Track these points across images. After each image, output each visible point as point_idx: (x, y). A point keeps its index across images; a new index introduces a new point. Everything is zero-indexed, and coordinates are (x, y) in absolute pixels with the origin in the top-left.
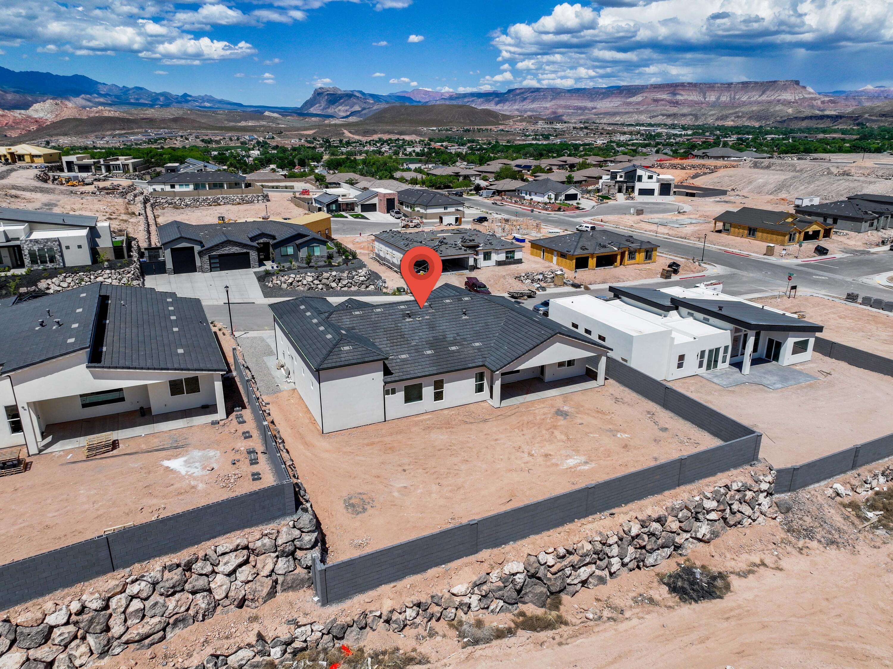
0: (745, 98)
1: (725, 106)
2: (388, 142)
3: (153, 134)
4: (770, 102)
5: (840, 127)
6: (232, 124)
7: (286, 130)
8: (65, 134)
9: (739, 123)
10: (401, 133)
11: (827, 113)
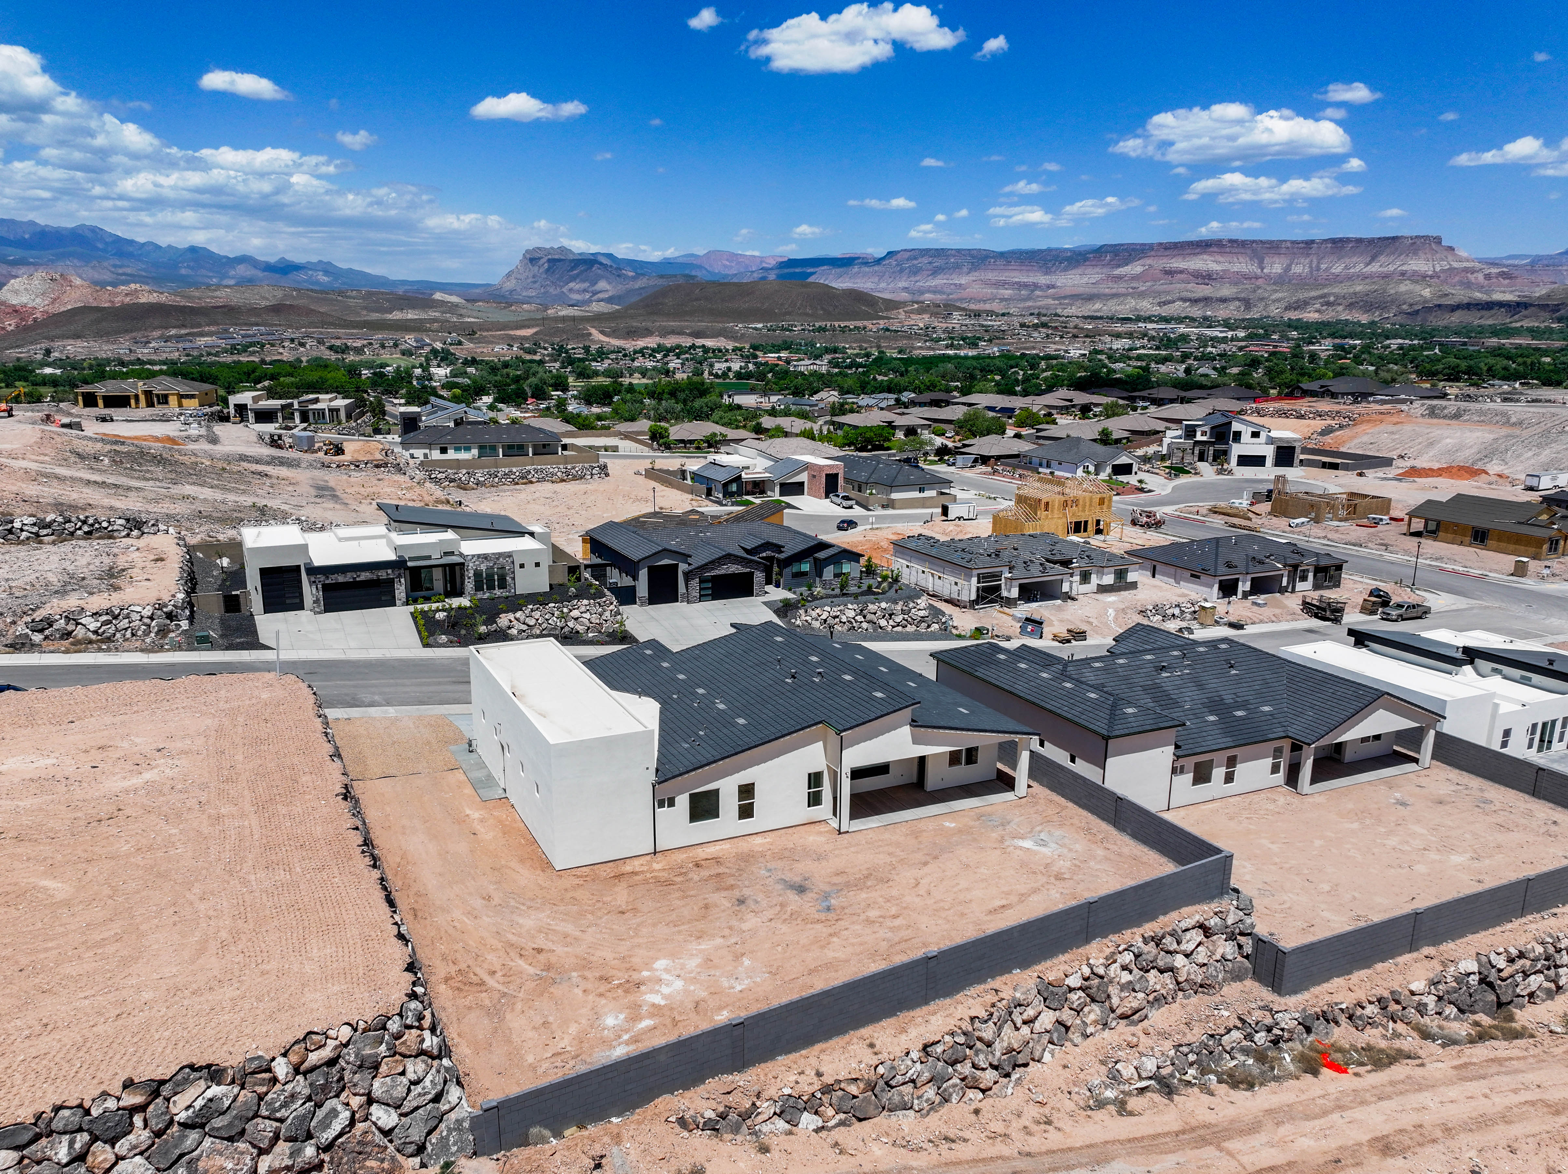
0: (1338, 269)
1: (1302, 283)
2: (678, 351)
3: (238, 334)
4: (1386, 276)
5: (1526, 323)
6: (375, 316)
7: (484, 327)
8: (77, 336)
9: (1329, 315)
10: (697, 335)
11: (1497, 297)
